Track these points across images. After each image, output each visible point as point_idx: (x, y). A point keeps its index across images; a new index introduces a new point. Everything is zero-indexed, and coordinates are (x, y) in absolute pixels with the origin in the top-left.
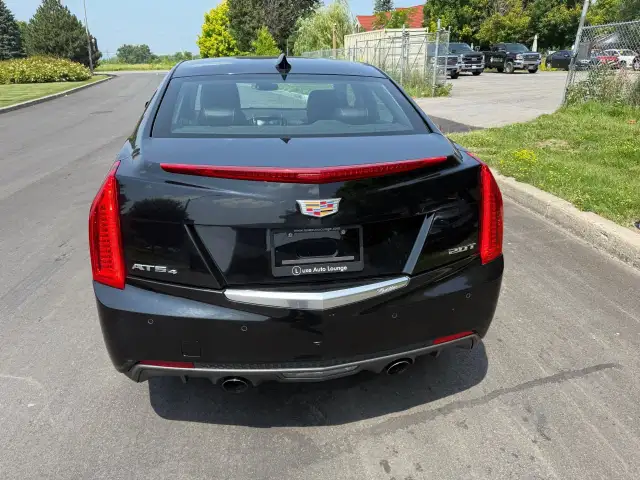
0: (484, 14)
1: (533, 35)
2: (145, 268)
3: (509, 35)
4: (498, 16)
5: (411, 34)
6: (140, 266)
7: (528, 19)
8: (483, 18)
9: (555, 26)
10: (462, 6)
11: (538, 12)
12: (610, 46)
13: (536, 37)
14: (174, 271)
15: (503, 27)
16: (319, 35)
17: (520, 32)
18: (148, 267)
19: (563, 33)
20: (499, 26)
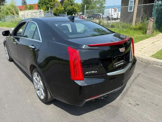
0: (53, 6)
1: (65, 12)
2: (89, 73)
3: (60, 12)
4: (56, 7)
5: (41, 11)
6: (88, 73)
7: (63, 8)
8: (53, 8)
9: (69, 10)
10: (47, 4)
11: (65, 7)
12: (81, 15)
13: (66, 13)
14: (96, 72)
15: (58, 10)
16: (8, 11)
17: (62, 11)
18: (90, 72)
19: (71, 12)
20: (57, 10)
